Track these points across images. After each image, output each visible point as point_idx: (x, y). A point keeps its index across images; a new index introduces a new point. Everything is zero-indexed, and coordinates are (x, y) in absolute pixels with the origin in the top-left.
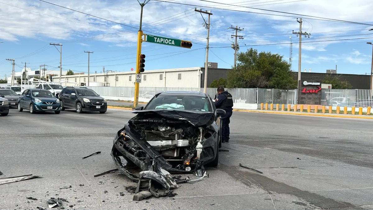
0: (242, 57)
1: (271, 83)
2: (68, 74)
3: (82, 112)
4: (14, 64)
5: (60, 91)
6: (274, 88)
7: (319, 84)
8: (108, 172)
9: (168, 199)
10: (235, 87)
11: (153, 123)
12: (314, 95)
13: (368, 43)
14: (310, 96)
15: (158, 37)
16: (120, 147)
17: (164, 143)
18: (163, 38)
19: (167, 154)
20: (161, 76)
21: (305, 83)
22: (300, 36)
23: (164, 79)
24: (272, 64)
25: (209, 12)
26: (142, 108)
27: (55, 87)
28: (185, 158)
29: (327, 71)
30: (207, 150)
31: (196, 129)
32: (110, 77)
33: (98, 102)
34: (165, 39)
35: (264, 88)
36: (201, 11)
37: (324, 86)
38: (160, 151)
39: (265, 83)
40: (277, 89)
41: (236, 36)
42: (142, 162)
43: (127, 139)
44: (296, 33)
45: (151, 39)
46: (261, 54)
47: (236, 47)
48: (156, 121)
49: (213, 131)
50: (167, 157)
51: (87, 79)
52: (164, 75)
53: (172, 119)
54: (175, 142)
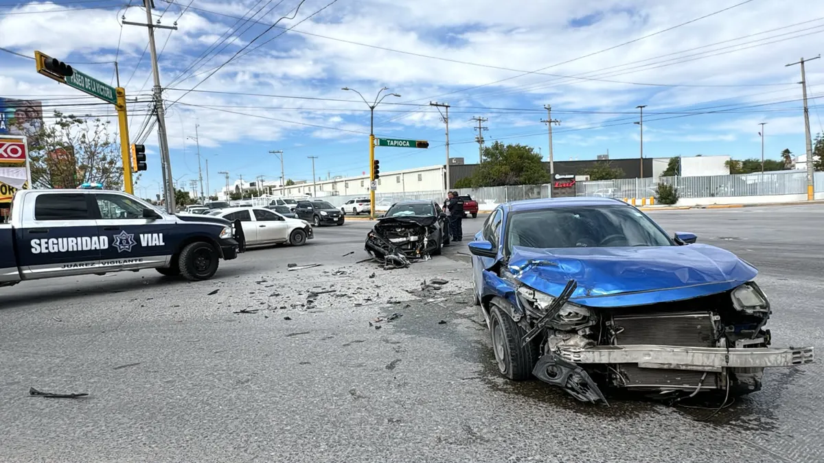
0: (487, 152)
1: (522, 179)
2: (288, 184)
3: (320, 226)
4: (227, 178)
5: (296, 205)
6: (525, 184)
7: (572, 176)
8: (364, 261)
9: (405, 269)
10: (481, 186)
11: (392, 226)
12: (568, 189)
13: (635, 123)
14: (563, 191)
15: (391, 140)
16: (370, 243)
17: (401, 240)
18: (397, 140)
19: (403, 247)
20: (398, 178)
21: (558, 177)
22: (550, 125)
23: (401, 181)
24: (521, 157)
25: (446, 104)
26: (383, 216)
27: (288, 202)
28: (416, 249)
29: (599, 157)
30: (431, 242)
31: (423, 228)
32: (338, 184)
33: (335, 215)
34: (399, 140)
35: (514, 185)
36: (437, 105)
37: (578, 178)
38: (399, 245)
39: (515, 179)
40: (529, 186)
41: (480, 128)
42: (386, 251)
43: (375, 238)
44: (544, 121)
45: (383, 143)
46: (509, 147)
47: (481, 141)
48: (394, 224)
49: (435, 229)
50: (404, 250)
51: (312, 188)
52: (401, 176)
53: (406, 222)
54: (408, 239)
